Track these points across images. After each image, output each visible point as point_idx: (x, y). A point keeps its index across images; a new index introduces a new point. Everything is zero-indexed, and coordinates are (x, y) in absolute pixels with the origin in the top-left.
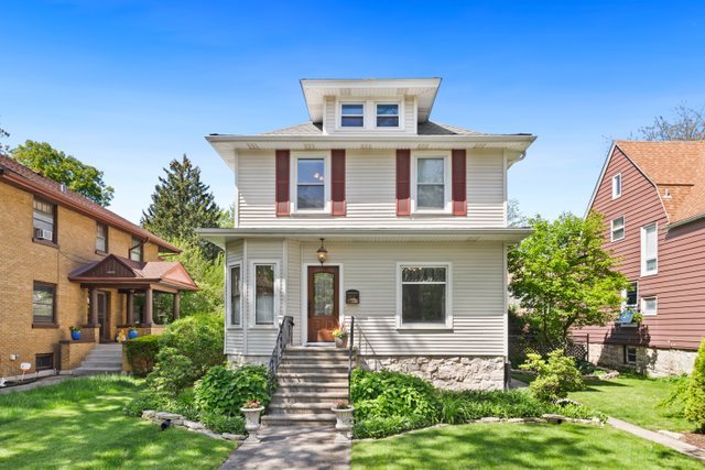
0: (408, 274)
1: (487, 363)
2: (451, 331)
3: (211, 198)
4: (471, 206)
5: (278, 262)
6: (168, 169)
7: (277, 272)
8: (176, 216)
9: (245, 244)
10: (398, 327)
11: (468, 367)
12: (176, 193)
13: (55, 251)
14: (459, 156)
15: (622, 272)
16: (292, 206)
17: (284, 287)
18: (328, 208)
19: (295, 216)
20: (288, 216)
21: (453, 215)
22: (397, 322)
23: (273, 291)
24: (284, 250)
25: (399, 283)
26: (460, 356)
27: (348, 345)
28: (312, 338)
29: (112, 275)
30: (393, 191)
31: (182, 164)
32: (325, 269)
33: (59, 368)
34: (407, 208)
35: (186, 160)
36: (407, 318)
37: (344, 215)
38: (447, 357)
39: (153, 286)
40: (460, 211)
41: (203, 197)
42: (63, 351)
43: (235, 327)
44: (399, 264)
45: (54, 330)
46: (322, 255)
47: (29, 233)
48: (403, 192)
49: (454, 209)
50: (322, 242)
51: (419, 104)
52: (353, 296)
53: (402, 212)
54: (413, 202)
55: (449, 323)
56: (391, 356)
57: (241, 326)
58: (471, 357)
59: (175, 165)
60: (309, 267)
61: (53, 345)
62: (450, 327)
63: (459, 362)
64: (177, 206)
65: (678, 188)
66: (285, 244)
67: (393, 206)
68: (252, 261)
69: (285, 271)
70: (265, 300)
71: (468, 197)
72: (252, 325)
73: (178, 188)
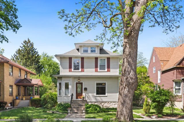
0: (97, 84)
1: (114, 103)
2: (107, 96)
3: (37, 53)
4: (111, 70)
5: (69, 82)
6: (23, 43)
7: (69, 84)
8: (26, 59)
9: (63, 78)
10: (95, 96)
11: (110, 104)
12: (26, 51)
13: (12, 77)
14: (108, 59)
15: (153, 82)
16: (73, 70)
17: (71, 87)
18: (80, 70)
19: (73, 72)
20: (72, 72)
21: (107, 72)
22: (95, 94)
23: (68, 88)
24: (71, 79)
25: (96, 86)
26: (109, 102)
27: (85, 100)
28: (77, 98)
29: (25, 83)
30: (94, 66)
31: (27, 41)
32: (80, 83)
33: (14, 106)
34: (97, 70)
35: (29, 40)
36: (97, 94)
37: (84, 72)
38: (106, 102)
39: (35, 86)
40: (109, 71)
41: (35, 52)
42: (15, 102)
43: (60, 96)
44: (95, 82)
45: (12, 97)
46: (79, 80)
47: (9, 74)
48: (96, 67)
49: (107, 70)
50: (79, 78)
51: (100, 48)
52: (86, 89)
53: (96, 71)
54: (99, 69)
55: (106, 95)
56: (94, 102)
57: (61, 95)
58: (111, 102)
59: (25, 42)
60: (76, 83)
61: (12, 100)
62: (106, 96)
63: (108, 103)
64: (27, 56)
65: (165, 62)
66: (71, 78)
67: (94, 70)
68: (64, 82)
69: (71, 84)
70: (67, 90)
71: (110, 68)
72: (64, 95)
73: (27, 50)
